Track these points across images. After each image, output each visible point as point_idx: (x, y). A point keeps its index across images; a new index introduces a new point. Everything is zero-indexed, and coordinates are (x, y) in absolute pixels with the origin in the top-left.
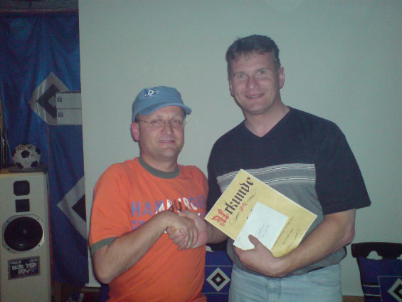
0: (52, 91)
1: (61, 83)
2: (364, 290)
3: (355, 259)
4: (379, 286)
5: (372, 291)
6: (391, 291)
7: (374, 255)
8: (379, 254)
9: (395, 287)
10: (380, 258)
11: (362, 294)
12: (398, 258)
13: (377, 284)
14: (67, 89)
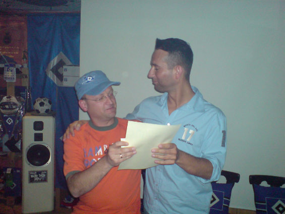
0: (61, 64)
1: (67, 59)
2: (257, 206)
3: (251, 185)
4: (266, 204)
5: (263, 207)
6: (274, 208)
7: (264, 184)
8: (269, 183)
9: (277, 205)
10: (269, 186)
11: (254, 209)
12: (281, 187)
13: (265, 203)
14: (70, 63)
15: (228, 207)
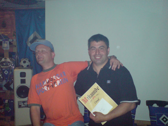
0: (35, 38)
1: (39, 35)
2: (151, 118)
3: (147, 106)
5: (155, 119)
6: (161, 119)
7: (155, 105)
8: (158, 105)
9: (162, 117)
10: (158, 106)
11: (149, 120)
12: (165, 107)
13: (155, 116)
14: (41, 38)
15: (134, 120)
